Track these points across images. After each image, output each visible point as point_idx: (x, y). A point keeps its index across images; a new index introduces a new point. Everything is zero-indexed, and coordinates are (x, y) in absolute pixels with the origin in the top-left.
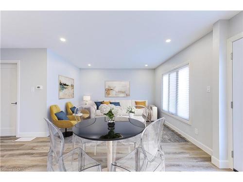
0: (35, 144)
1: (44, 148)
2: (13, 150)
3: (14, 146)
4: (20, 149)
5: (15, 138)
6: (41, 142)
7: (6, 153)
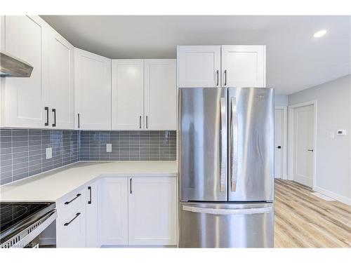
0: (331, 207)
1: (342, 218)
2: (306, 200)
3: (308, 197)
4: (313, 204)
5: (310, 190)
6: (341, 209)
7: (299, 200)
